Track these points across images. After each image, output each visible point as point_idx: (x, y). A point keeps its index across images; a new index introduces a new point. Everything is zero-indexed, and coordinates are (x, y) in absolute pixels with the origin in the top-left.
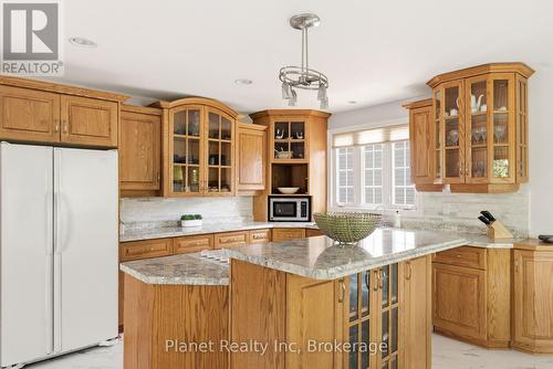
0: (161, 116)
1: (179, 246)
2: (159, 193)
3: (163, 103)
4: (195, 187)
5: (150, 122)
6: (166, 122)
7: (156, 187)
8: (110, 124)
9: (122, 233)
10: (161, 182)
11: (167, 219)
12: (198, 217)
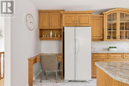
0: (103, 17)
1: (110, 56)
2: (102, 40)
3: (104, 13)
4: (115, 38)
5: (100, 19)
6: (105, 18)
7: (102, 38)
8: (89, 20)
9: (92, 51)
10: (103, 36)
11: (104, 48)
12: (115, 48)
